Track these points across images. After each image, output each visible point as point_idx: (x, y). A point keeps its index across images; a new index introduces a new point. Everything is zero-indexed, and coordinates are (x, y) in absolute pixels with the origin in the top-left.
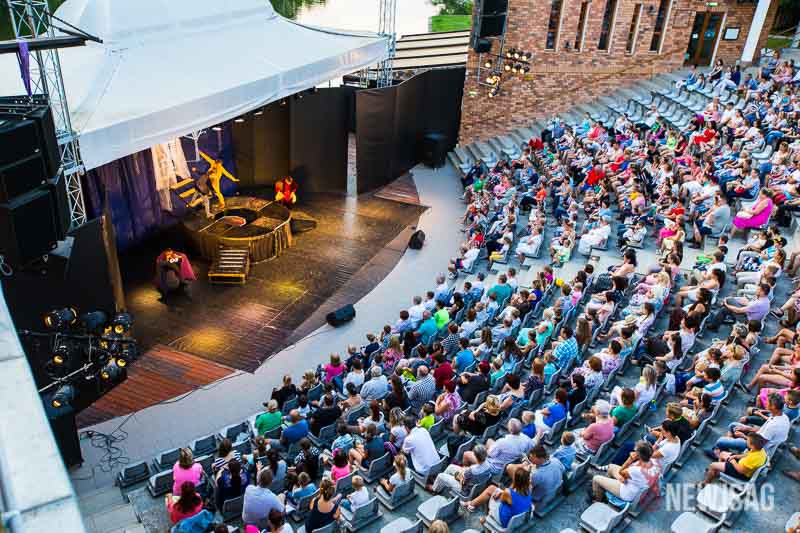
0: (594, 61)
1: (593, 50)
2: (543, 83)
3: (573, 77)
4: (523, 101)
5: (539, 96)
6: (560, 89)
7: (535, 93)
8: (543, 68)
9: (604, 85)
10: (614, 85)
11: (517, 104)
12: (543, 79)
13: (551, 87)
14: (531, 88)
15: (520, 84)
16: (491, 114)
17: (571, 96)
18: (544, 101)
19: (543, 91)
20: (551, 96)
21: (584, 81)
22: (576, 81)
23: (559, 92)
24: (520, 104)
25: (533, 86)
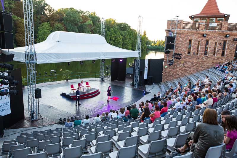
0: (203, 58)
1: (202, 55)
2: (187, 64)
3: (196, 62)
6: (193, 66)
7: (185, 67)
8: (187, 60)
9: (206, 65)
10: (210, 65)
11: (179, 70)
13: (190, 65)
15: (180, 64)
16: (171, 72)
17: (196, 68)
18: (187, 69)
19: (187, 66)
20: (190, 68)
21: (200, 64)
22: (198, 64)
23: (192, 67)
24: (180, 70)
25: (184, 65)
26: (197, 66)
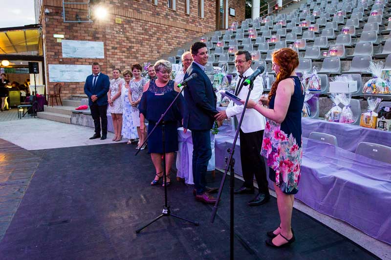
0: (166, 14)
1: (165, 5)
2: (132, 28)
3: (155, 27)
4: (118, 46)
5: (131, 42)
6: (148, 37)
7: (128, 38)
8: (131, 14)
9: (176, 37)
10: (182, 38)
11: (113, 48)
12: (132, 24)
13: (139, 34)
14: (124, 32)
15: (112, 27)
17: (156, 45)
18: (136, 47)
19: (134, 37)
20: (140, 43)
21: (164, 32)
22: (158, 31)
23: (147, 40)
24: (116, 48)
25: (125, 31)
26: (158, 39)
